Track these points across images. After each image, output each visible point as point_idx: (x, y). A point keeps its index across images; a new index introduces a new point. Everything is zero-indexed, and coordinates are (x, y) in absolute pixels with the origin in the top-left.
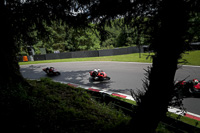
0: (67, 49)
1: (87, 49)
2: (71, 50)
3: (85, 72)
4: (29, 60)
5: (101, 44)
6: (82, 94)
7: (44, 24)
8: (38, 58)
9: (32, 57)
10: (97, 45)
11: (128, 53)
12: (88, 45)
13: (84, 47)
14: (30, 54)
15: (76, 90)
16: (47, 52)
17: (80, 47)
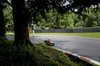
0: (53, 27)
1: (65, 28)
2: (55, 28)
3: (63, 42)
4: (32, 32)
5: (74, 25)
6: (62, 54)
7: (45, 11)
8: (37, 31)
9: (34, 31)
10: (72, 26)
11: (93, 32)
12: (66, 26)
13: (63, 27)
14: (33, 29)
15: (59, 52)
16: (42, 28)
17: (61, 26)
